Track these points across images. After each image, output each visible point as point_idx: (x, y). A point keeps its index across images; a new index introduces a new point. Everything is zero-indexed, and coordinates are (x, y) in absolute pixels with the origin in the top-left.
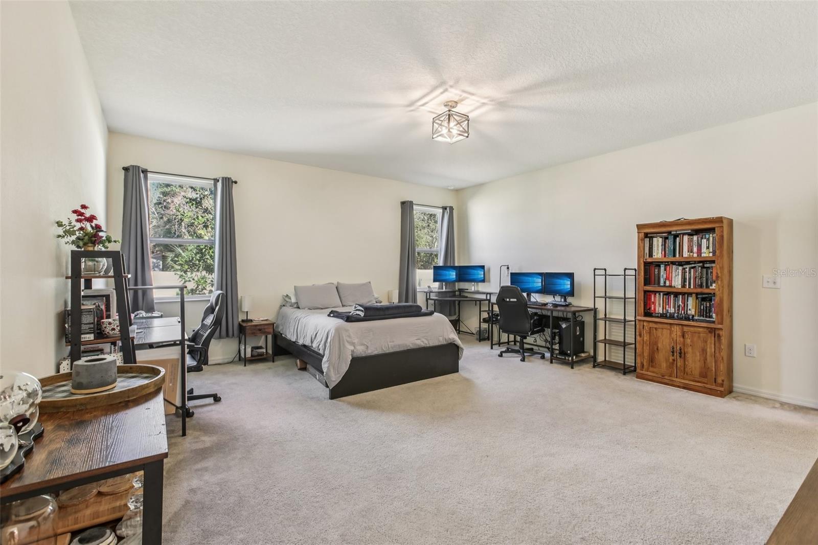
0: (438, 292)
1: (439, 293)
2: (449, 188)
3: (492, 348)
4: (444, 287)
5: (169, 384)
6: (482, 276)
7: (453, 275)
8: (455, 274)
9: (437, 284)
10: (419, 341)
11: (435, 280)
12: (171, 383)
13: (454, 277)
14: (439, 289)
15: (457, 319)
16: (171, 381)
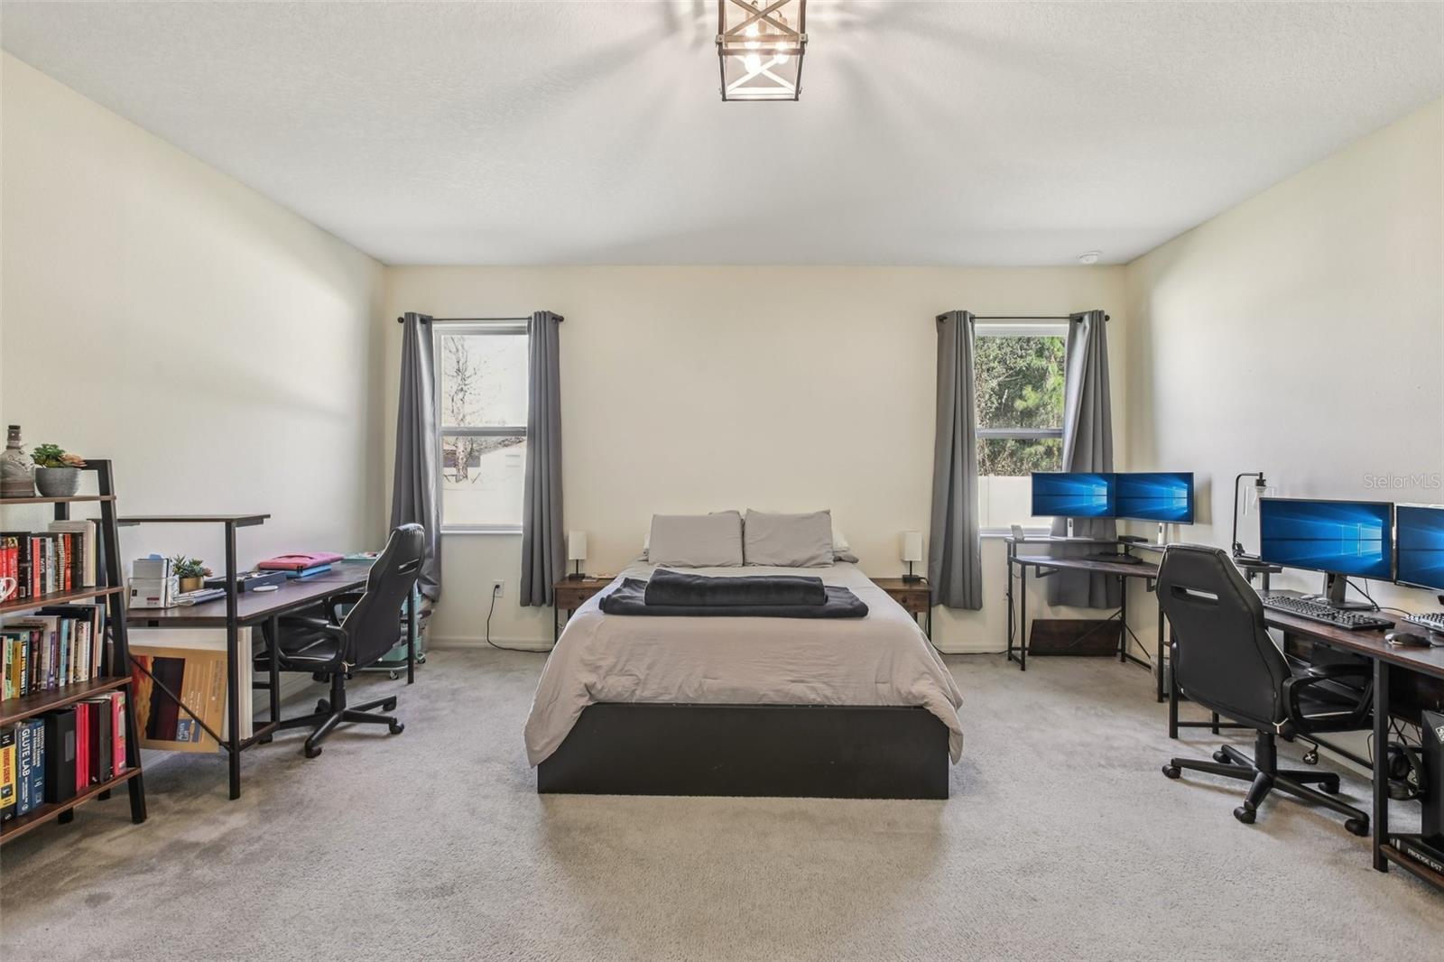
0: (1053, 544)
1: (1056, 549)
2: (1084, 261)
3: (1174, 735)
4: (1070, 530)
5: (210, 699)
6: (1184, 503)
7: (1098, 496)
8: (1104, 491)
9: (1048, 522)
10: (801, 685)
11: (1038, 511)
12: (214, 695)
13: (1104, 500)
14: (1054, 534)
15: (1117, 618)
16: (214, 692)
